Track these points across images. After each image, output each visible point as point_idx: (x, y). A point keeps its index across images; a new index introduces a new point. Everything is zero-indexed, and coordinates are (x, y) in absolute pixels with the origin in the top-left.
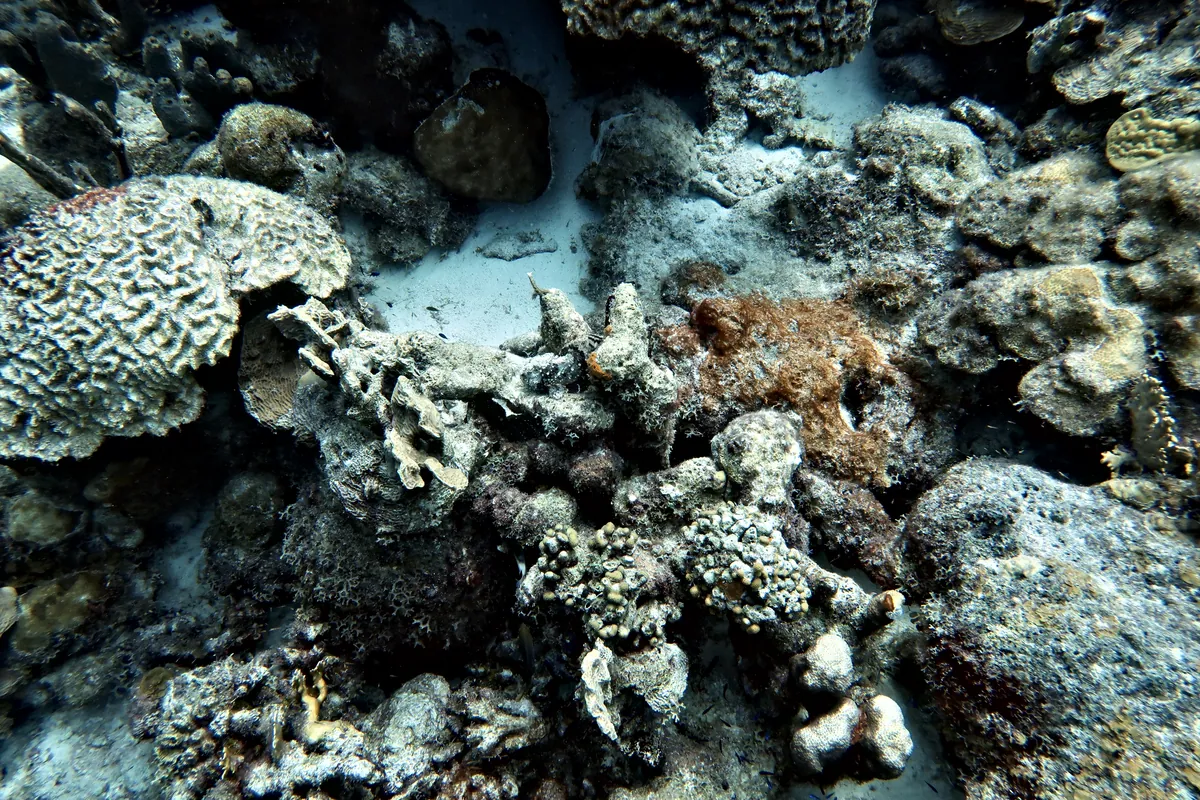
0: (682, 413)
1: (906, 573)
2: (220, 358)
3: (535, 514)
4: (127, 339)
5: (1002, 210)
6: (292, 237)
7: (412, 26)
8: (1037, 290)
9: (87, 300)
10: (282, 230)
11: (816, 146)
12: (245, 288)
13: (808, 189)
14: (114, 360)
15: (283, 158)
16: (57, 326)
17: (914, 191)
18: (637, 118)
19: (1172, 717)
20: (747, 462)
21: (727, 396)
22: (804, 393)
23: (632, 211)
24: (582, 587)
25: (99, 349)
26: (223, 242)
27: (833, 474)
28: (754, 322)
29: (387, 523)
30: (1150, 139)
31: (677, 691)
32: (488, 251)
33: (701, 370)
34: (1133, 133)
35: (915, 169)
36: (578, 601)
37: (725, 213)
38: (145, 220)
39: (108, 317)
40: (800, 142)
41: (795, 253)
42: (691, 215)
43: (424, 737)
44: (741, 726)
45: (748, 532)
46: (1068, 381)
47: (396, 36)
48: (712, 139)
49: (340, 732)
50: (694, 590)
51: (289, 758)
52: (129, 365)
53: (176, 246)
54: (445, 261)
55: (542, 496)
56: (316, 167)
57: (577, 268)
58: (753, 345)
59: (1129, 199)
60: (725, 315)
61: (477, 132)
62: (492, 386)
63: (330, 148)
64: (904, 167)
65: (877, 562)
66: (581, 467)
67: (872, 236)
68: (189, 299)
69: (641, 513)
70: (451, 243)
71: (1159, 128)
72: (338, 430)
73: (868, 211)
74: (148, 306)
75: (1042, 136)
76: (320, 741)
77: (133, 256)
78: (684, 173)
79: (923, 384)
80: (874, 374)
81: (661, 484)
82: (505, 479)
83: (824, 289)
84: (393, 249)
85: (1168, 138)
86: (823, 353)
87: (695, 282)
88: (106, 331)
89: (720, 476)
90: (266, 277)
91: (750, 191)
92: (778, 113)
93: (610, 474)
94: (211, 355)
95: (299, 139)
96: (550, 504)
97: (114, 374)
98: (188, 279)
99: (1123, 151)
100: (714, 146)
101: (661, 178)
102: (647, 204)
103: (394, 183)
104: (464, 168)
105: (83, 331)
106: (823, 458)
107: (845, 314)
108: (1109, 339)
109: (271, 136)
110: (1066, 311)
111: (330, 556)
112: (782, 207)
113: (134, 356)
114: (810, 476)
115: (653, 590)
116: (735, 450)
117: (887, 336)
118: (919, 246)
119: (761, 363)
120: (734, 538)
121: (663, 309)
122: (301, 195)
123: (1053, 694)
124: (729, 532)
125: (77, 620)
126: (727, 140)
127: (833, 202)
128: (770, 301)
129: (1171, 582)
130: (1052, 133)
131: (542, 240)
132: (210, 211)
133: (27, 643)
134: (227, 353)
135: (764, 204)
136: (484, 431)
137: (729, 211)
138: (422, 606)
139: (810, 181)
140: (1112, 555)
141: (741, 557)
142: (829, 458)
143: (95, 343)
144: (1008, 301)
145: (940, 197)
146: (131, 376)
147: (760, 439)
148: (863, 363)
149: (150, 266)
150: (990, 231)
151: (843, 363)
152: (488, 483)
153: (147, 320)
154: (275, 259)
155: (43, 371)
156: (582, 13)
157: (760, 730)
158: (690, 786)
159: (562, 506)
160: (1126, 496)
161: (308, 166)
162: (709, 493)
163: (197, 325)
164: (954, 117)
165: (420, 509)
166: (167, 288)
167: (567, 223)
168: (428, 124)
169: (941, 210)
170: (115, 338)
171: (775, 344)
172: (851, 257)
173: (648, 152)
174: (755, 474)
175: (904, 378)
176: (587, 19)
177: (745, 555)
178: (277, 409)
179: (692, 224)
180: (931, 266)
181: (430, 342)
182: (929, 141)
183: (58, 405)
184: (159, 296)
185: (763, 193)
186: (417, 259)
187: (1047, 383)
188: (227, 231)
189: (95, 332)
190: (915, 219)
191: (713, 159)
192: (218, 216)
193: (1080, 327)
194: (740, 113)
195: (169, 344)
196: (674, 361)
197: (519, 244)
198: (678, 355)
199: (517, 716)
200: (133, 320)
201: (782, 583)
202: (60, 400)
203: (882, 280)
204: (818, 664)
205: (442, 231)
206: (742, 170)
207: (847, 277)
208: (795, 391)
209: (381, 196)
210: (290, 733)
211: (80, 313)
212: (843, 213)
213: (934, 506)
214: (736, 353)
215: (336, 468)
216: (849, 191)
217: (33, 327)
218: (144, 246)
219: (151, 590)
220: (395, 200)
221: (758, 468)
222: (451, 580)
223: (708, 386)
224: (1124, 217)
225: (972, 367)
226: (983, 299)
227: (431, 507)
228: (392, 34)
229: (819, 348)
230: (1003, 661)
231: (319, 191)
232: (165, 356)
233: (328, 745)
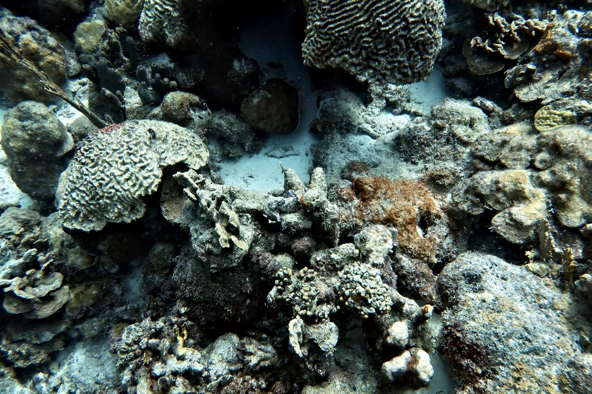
0: (346, 226)
1: (437, 299)
2: (153, 191)
3: (277, 263)
4: (119, 183)
5: (490, 145)
6: (185, 144)
7: (243, 61)
8: (500, 179)
9: (105, 167)
10: (182, 141)
11: (415, 114)
12: (165, 165)
13: (409, 132)
14: (113, 191)
15: (186, 113)
16: (93, 177)
17: (454, 135)
18: (336, 100)
19: (543, 364)
20: (368, 246)
21: (366, 219)
22: (400, 220)
23: (332, 139)
24: (293, 293)
25: (108, 187)
26: (159, 146)
27: (411, 256)
28: (380, 188)
29: (215, 263)
30: (551, 118)
31: (333, 343)
32: (269, 154)
33: (355, 207)
34: (545, 116)
35: (455, 126)
36: (291, 300)
37: (373, 141)
38: (130, 136)
39: (112, 174)
40: (408, 112)
41: (403, 160)
42: (358, 142)
43: (227, 359)
44: (364, 364)
45: (365, 275)
46: (512, 219)
47: (236, 64)
48: (370, 109)
49: (192, 352)
50: (341, 298)
51: (170, 361)
52: (118, 193)
53: (140, 147)
54: (251, 158)
55: (280, 256)
56: (199, 117)
57: (308, 163)
58: (379, 198)
59: (542, 142)
60: (367, 184)
61: (267, 104)
62: (262, 208)
63: (206, 109)
64: (450, 125)
65: (426, 294)
66: (296, 244)
67: (436, 154)
68: (143, 168)
69: (322, 266)
70: (254, 150)
71: (555, 114)
72: (197, 223)
73: (435, 143)
74: (128, 170)
75: (510, 115)
76: (183, 355)
77: (124, 150)
78: (356, 124)
79: (454, 219)
80: (433, 213)
81: (331, 254)
82: (266, 249)
83: (414, 176)
84: (230, 152)
85: (559, 119)
86: (410, 203)
87: (355, 170)
88: (111, 179)
89: (357, 251)
90: (174, 160)
91: (385, 133)
92: (399, 100)
93: (309, 248)
94: (150, 190)
95: (193, 106)
96: (284, 261)
97: (113, 197)
98: (143, 160)
99: (541, 123)
100: (371, 113)
101: (345, 125)
102: (339, 136)
103: (232, 124)
104: (261, 119)
105: (103, 179)
106: (407, 249)
107: (422, 187)
108: (530, 202)
109: (182, 104)
110: (512, 189)
111: (192, 277)
112: (398, 139)
113: (121, 190)
114: (401, 256)
115: (324, 298)
116: (363, 240)
117: (440, 197)
118: (455, 159)
119: (382, 206)
120: (359, 277)
121: (341, 181)
122: (192, 128)
123: (493, 352)
124: (356, 274)
125: (91, 301)
126: (376, 111)
127: (419, 138)
128: (389, 180)
129: (550, 308)
130: (514, 114)
131: (293, 150)
132: (155, 133)
133: (72, 310)
134: (156, 190)
135: (390, 138)
136: (258, 228)
137: (375, 140)
138: (229, 302)
139: (410, 129)
140: (525, 295)
141: (361, 285)
142: (410, 249)
143: (107, 184)
144: (488, 184)
145: (465, 138)
146: (119, 198)
147: (374, 236)
148: (428, 208)
149: (130, 154)
150: (485, 154)
151: (419, 208)
152: (258, 250)
153: (127, 176)
154: (178, 153)
155: (87, 195)
156: (310, 58)
157: (372, 367)
158: (338, 387)
159: (288, 261)
160: (535, 270)
161: (196, 116)
162: (352, 259)
163: (145, 178)
164: (475, 105)
165: (229, 258)
166: (135, 163)
167: (304, 143)
168: (247, 100)
169: (465, 144)
170: (114, 182)
171: (389, 198)
172: (426, 163)
173: (340, 115)
174: (371, 251)
175: (445, 216)
176: (311, 60)
177: (363, 284)
178: (175, 215)
179: (358, 145)
180: (461, 168)
181: (238, 189)
182: (462, 115)
183: (91, 208)
184: (132, 166)
185: (391, 134)
186: (240, 157)
187: (503, 220)
188: (161, 141)
189: (107, 179)
190: (454, 147)
191: (369, 118)
192: (157, 136)
193: (518, 196)
194: (382, 99)
195: (134, 185)
196: (344, 203)
197: (283, 151)
198: (346, 201)
199: (267, 352)
200: (121, 175)
201: (378, 297)
202: (92, 207)
203: (438, 173)
204: (393, 333)
205: (251, 145)
206: (382, 123)
207: (424, 171)
208: (397, 219)
209: (226, 130)
210: (171, 351)
211: (102, 172)
212: (423, 143)
213: (450, 269)
214: (371, 201)
215: (196, 239)
216: (426, 134)
217: (85, 177)
218: (128, 146)
219: (120, 292)
220: (231, 131)
221: (373, 249)
222: (241, 291)
223: (358, 215)
224: (539, 151)
225: (473, 212)
226: (478, 183)
227: (233, 258)
228: (235, 64)
229: (409, 201)
230: (473, 336)
231: (199, 127)
232: (132, 190)
233: (186, 357)
